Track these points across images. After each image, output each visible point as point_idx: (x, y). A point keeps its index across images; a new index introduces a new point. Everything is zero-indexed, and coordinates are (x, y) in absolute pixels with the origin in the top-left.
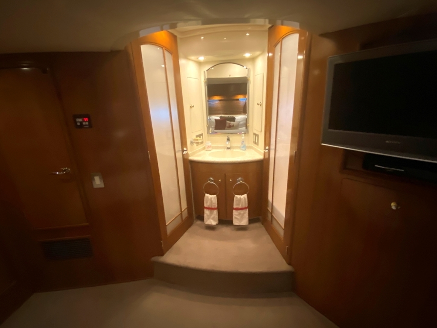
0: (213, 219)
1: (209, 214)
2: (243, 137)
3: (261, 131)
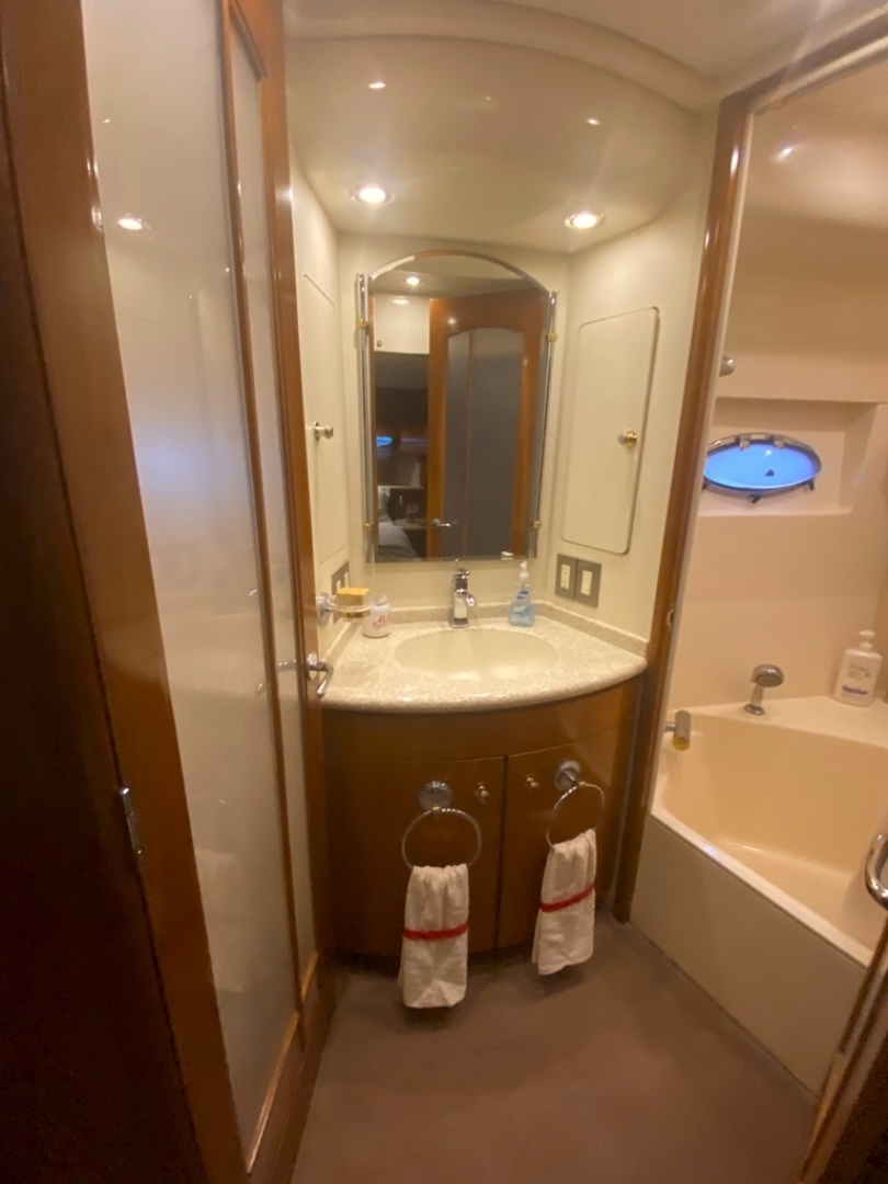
0: (450, 977)
1: (430, 961)
2: (524, 575)
3: (622, 551)
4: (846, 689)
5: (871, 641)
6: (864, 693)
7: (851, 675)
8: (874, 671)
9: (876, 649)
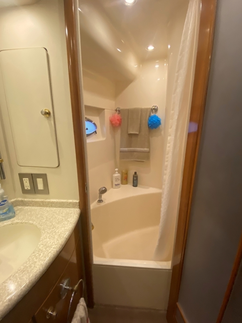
3: (57, 165)
4: (116, 185)
5: (118, 171)
6: (119, 184)
7: (116, 181)
8: (120, 178)
9: (119, 173)
